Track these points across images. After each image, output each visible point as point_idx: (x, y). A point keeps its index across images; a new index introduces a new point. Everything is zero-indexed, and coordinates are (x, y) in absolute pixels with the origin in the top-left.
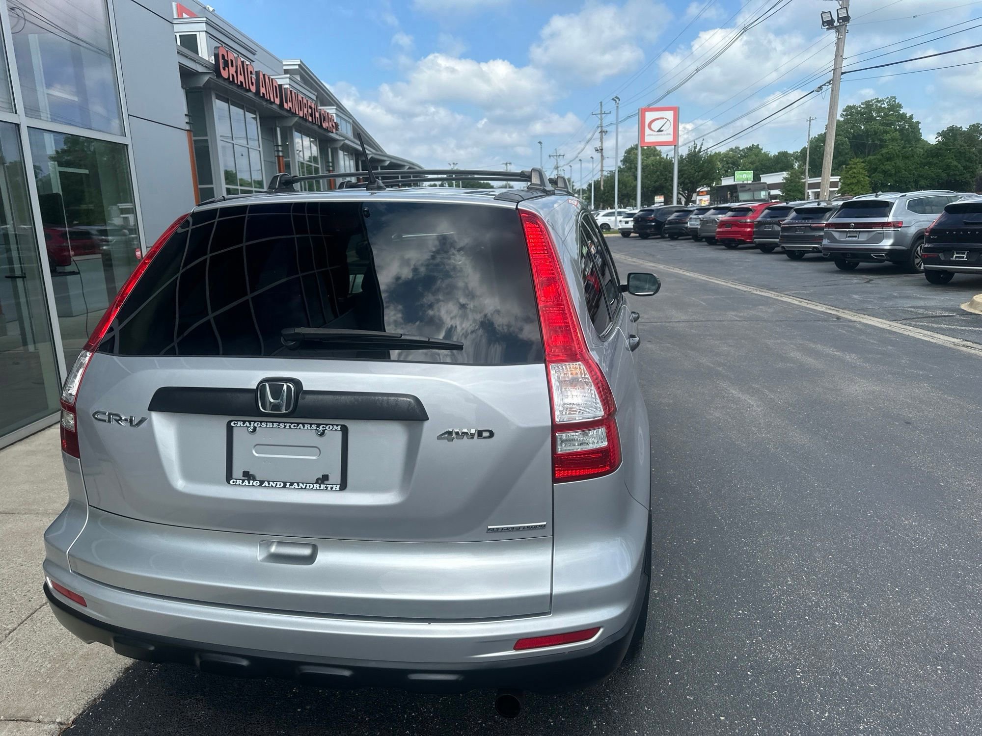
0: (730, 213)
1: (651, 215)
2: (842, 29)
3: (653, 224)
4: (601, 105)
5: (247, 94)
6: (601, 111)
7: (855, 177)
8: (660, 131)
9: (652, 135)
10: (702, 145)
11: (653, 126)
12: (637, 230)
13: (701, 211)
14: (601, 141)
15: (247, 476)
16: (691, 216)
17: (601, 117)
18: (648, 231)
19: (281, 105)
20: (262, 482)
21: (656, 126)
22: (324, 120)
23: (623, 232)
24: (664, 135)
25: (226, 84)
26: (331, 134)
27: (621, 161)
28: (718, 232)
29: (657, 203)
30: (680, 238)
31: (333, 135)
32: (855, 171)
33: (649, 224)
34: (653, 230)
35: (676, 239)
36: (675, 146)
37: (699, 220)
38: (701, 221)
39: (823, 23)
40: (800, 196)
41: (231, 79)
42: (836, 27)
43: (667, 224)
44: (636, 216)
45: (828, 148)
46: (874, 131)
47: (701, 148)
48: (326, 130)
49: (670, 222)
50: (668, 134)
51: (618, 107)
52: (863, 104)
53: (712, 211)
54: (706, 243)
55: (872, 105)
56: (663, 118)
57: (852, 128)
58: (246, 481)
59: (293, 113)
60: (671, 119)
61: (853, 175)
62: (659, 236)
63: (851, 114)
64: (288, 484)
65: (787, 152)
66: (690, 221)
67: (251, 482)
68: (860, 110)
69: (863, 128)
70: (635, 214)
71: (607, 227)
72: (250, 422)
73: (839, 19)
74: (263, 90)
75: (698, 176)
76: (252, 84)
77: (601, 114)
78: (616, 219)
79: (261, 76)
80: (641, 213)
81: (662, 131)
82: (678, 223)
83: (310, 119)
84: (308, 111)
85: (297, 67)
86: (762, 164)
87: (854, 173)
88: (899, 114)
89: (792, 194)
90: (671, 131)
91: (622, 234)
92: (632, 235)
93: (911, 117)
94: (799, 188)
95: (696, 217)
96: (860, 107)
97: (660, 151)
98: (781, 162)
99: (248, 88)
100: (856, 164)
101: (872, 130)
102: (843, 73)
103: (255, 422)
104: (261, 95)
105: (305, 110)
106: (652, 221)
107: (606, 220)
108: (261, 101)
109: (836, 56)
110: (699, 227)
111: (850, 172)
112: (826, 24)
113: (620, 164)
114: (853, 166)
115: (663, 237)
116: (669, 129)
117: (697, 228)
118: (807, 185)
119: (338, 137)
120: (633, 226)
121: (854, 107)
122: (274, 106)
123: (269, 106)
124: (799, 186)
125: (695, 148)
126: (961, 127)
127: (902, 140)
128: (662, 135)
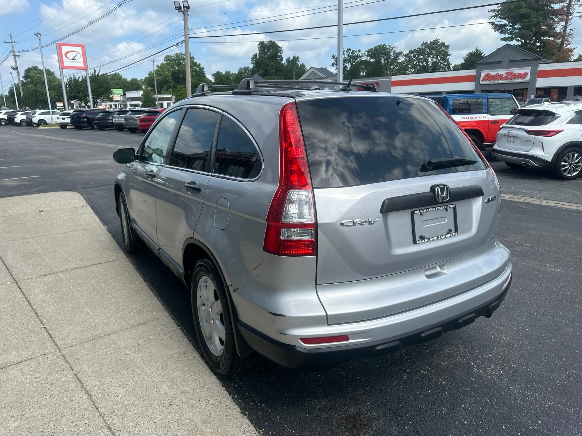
0: (145, 114)
1: (83, 114)
2: (186, 13)
3: (85, 120)
4: (11, 36)
6: (12, 40)
7: (182, 96)
8: (73, 59)
9: (69, 62)
10: (99, 71)
11: (68, 55)
12: (74, 124)
13: (120, 112)
14: (15, 61)
15: (422, 238)
16: (114, 115)
17: (12, 45)
18: (83, 125)
20: (429, 239)
21: (71, 55)
23: (61, 125)
24: (77, 62)
27: (23, 77)
28: (141, 125)
29: (58, 107)
30: (106, 129)
32: (181, 92)
33: (83, 120)
34: (86, 124)
35: (104, 130)
36: (86, 70)
37: (123, 118)
38: (124, 118)
39: (176, 7)
40: (153, 105)
42: (183, 11)
43: (97, 120)
44: (71, 114)
45: (188, 79)
46: (183, 71)
47: (99, 73)
49: (98, 119)
50: (79, 62)
51: (40, 40)
52: (175, 55)
53: (130, 112)
54: (129, 132)
55: (180, 56)
56: (75, 51)
57: (171, 68)
58: (423, 240)
60: (81, 52)
61: (181, 94)
62: (91, 128)
63: (169, 60)
64: (439, 237)
65: (136, 79)
66: (114, 119)
67: (425, 240)
68: (174, 59)
69: (177, 68)
70: (70, 113)
71: (44, 122)
72: (422, 210)
73: (184, 7)
75: (100, 91)
77: (12, 42)
78: (52, 117)
80: (75, 113)
81: (75, 59)
82: (103, 120)
86: (123, 85)
87: (181, 93)
88: (194, 62)
89: (148, 104)
90: (81, 60)
91: (60, 127)
92: (68, 127)
93: (200, 65)
94: (152, 100)
95: (118, 116)
96: (174, 57)
97: (53, 72)
98: (134, 85)
100: (181, 88)
101: (182, 70)
102: (190, 38)
103: (424, 209)
106: (84, 118)
107: (42, 117)
109: (185, 28)
110: (124, 122)
111: (179, 93)
112: (177, 9)
113: (22, 79)
114: (180, 89)
115: (93, 129)
116: (80, 58)
117: (123, 123)
118: (157, 99)
120: (71, 121)
121: (170, 56)
124: (151, 99)
125: (95, 72)
126: (222, 72)
127: (197, 77)
128: (75, 62)
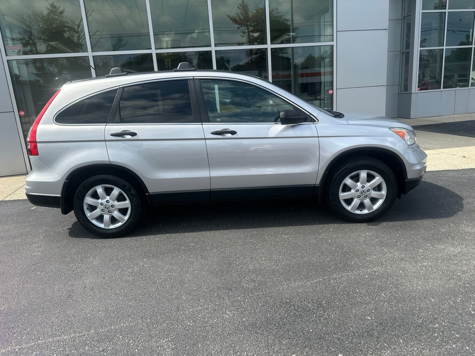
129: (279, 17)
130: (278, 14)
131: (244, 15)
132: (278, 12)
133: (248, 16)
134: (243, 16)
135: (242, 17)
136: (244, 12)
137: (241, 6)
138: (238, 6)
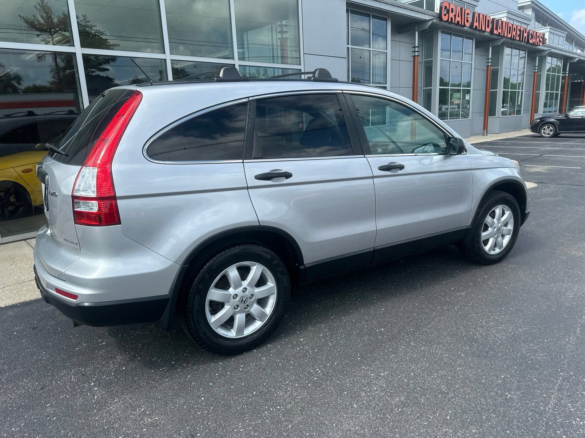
5: (463, 28)
19: (492, 32)
22: (532, 37)
25: (447, 24)
26: (538, 47)
31: (541, 47)
41: (450, 21)
48: (533, 44)
59: (502, 36)
74: (476, 24)
76: (467, 21)
79: (476, 15)
83: (518, 38)
84: (516, 34)
85: (530, 3)
99: (463, 24)
104: (474, 27)
105: (514, 33)
108: (475, 31)
119: (545, 48)
122: (486, 34)
123: (481, 33)
129: (88, 27)
130: (87, 24)
131: (45, 18)
132: (87, 20)
133: (52, 20)
134: (44, 20)
135: (42, 21)
136: (45, 15)
137: (41, 6)
138: (35, 6)
